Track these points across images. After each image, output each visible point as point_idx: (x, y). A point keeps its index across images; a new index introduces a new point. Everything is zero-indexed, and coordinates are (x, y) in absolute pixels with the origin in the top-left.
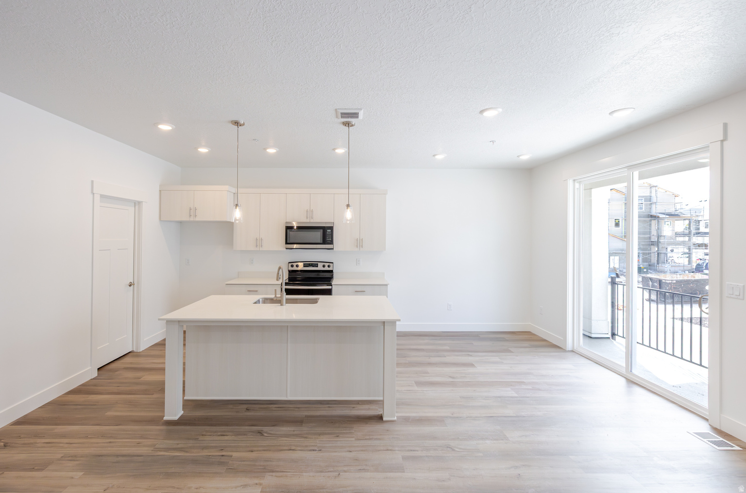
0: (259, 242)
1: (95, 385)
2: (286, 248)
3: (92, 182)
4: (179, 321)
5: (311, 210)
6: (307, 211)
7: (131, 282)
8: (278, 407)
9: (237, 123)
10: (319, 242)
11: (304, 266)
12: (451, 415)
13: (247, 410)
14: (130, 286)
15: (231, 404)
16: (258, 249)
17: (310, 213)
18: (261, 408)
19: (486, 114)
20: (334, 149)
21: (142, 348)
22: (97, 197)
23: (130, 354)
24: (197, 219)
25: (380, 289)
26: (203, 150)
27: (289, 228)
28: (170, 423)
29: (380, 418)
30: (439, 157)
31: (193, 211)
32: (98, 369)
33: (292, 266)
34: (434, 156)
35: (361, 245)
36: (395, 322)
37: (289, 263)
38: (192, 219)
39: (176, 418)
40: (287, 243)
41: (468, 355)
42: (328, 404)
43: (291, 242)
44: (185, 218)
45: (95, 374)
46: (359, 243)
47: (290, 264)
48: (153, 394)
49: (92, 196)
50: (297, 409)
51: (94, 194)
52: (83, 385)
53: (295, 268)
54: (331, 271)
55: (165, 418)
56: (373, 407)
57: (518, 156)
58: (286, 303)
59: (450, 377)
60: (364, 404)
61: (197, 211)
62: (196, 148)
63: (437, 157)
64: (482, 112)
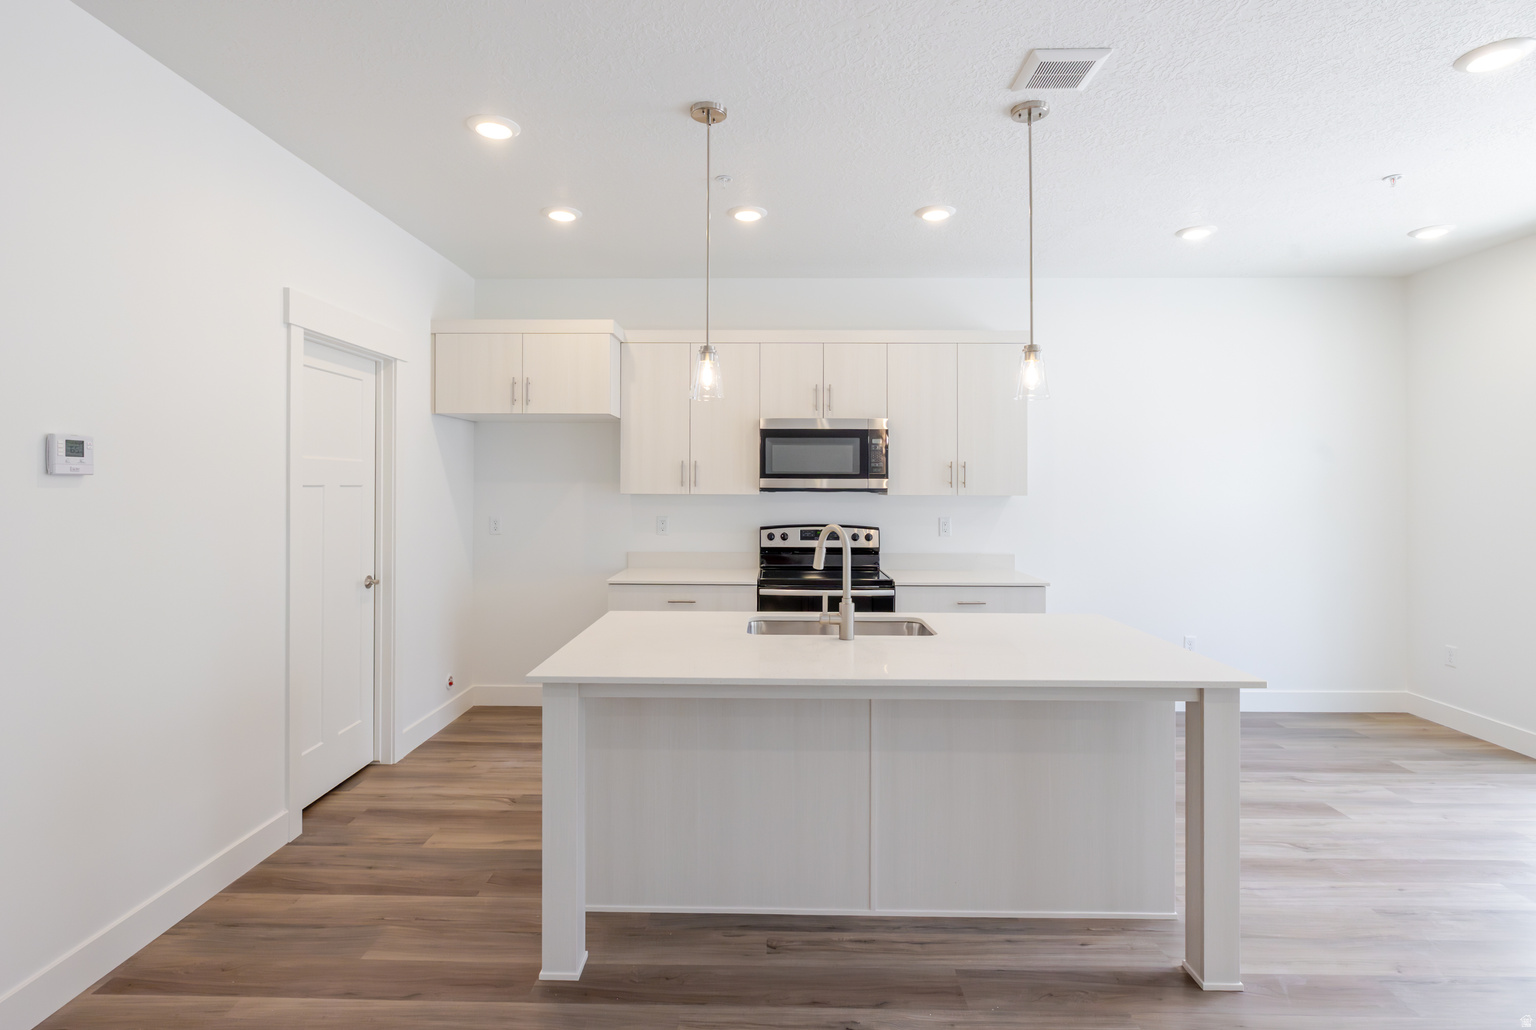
0: (688, 473)
1: (305, 863)
2: (762, 490)
3: (286, 291)
4: (580, 684)
5: (827, 386)
6: (816, 390)
7: (369, 577)
8: (860, 941)
9: (707, 113)
10: (850, 471)
11: (802, 539)
12: (1394, 973)
13: (773, 948)
14: (368, 586)
15: (716, 928)
16: (685, 491)
17: (823, 394)
18: (809, 943)
19: (1475, 66)
20: (919, 212)
21: (399, 753)
22: (298, 336)
23: (372, 770)
24: (532, 409)
25: (1025, 597)
26: (562, 217)
27: (766, 434)
28: (558, 991)
29: (1188, 983)
30: (1194, 236)
31: (520, 389)
32: (303, 810)
33: (771, 537)
34: (1179, 233)
35: (961, 479)
36: (1237, 691)
37: (762, 528)
38: (517, 409)
39: (574, 974)
40: (764, 475)
41: (1293, 779)
42: (999, 931)
43: (775, 470)
44: (498, 406)
45: (296, 829)
46: (956, 475)
47: (765, 533)
48: (474, 894)
49: (284, 330)
50: (917, 948)
51: (288, 325)
52: (267, 862)
53: (778, 543)
54: (875, 552)
55: (545, 975)
56: (1140, 942)
57: (1411, 234)
58: (855, 634)
59: (1296, 846)
60: (1107, 933)
61: (530, 387)
62: (544, 212)
63: (1187, 236)
64: (1461, 61)
